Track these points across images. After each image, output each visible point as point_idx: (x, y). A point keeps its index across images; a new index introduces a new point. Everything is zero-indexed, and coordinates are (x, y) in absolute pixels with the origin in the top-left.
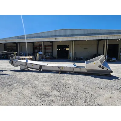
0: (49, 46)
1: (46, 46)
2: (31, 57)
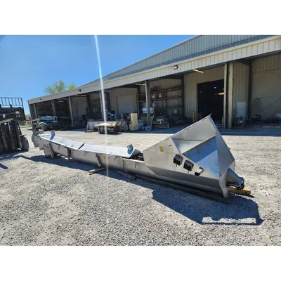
0: (173, 89)
1: (167, 90)
2: (114, 124)
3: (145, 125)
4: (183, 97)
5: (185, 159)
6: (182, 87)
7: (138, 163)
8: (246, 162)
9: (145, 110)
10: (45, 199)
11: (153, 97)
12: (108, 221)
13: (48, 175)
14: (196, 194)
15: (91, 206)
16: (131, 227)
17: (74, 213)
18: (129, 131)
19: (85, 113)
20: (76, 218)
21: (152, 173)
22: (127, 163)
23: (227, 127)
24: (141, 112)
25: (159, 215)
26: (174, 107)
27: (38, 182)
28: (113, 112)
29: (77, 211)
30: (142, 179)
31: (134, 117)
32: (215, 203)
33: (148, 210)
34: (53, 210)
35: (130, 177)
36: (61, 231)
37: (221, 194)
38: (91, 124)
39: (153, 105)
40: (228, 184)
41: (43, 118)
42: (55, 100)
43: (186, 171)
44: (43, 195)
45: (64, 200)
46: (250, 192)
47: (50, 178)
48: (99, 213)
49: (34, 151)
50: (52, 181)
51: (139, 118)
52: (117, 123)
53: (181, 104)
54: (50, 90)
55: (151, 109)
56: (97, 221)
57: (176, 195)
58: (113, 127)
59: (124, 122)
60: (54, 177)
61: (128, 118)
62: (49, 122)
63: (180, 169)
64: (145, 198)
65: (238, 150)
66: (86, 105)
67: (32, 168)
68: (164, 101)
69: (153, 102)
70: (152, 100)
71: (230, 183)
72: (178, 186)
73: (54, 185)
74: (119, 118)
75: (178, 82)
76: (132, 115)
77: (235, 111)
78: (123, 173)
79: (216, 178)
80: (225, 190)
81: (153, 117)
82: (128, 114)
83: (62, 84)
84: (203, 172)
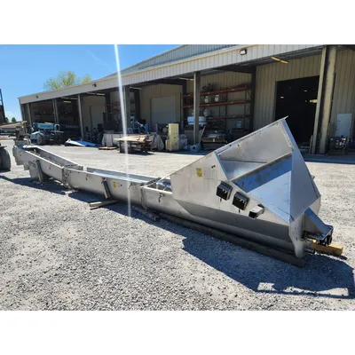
0: (238, 87)
1: (227, 91)
2: (142, 138)
3: (190, 142)
4: (252, 101)
5: (236, 189)
6: (252, 87)
7: (164, 195)
8: (341, 205)
9: (191, 120)
10: (14, 240)
11: (206, 101)
12: (100, 282)
13: (27, 207)
14: (250, 248)
15: (81, 256)
16: (135, 292)
17: (51, 265)
18: (164, 150)
19: (101, 122)
20: (54, 272)
21: (184, 211)
22: (147, 194)
23: (317, 151)
24: (186, 122)
25: (185, 277)
26: (238, 117)
27: (11, 215)
28: (144, 122)
29: (56, 262)
30: (169, 221)
31: (173, 129)
32: (280, 264)
33: (168, 267)
34: (20, 257)
35: (150, 216)
36: (24, 291)
37: (291, 251)
38: (109, 137)
39: (205, 113)
40: (305, 235)
41: (39, 125)
42: (59, 99)
43: (235, 210)
44: (12, 235)
45: (41, 244)
46: (341, 250)
47: (30, 211)
48: (90, 267)
49: (17, 171)
50: (32, 216)
51: (181, 131)
52: (147, 138)
53: (248, 113)
54: (53, 85)
55: (201, 119)
56: (85, 279)
57: (218, 247)
58: (140, 143)
59: (158, 136)
60: (37, 209)
61: (164, 130)
62: (48, 132)
63: (227, 206)
64: (167, 249)
65: (330, 186)
66: (104, 109)
67: (7, 195)
68: (223, 108)
69: (205, 108)
70: (203, 106)
71: (309, 233)
72: (222, 234)
73: (33, 221)
74: (151, 130)
75: (246, 78)
76: (170, 126)
77: (332, 127)
78: (140, 210)
79: (284, 224)
80: (298, 245)
81: (202, 132)
82: (165, 126)
83: (71, 76)
84: (263, 212)
